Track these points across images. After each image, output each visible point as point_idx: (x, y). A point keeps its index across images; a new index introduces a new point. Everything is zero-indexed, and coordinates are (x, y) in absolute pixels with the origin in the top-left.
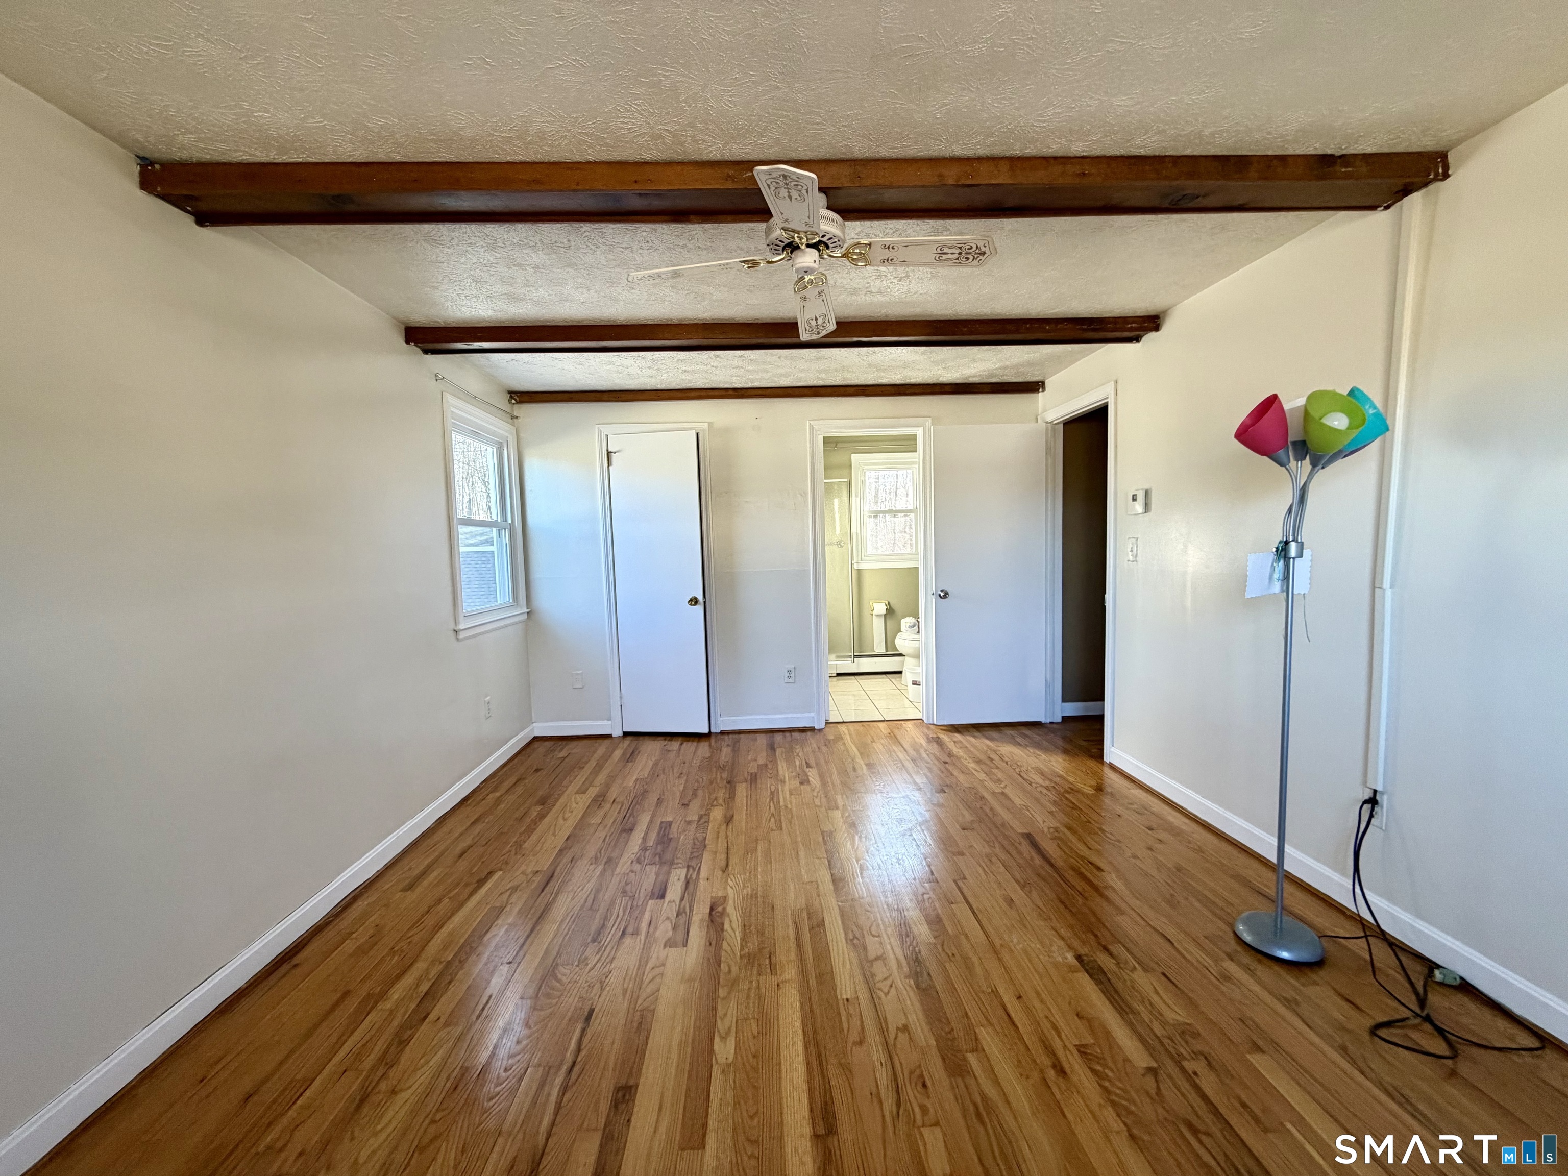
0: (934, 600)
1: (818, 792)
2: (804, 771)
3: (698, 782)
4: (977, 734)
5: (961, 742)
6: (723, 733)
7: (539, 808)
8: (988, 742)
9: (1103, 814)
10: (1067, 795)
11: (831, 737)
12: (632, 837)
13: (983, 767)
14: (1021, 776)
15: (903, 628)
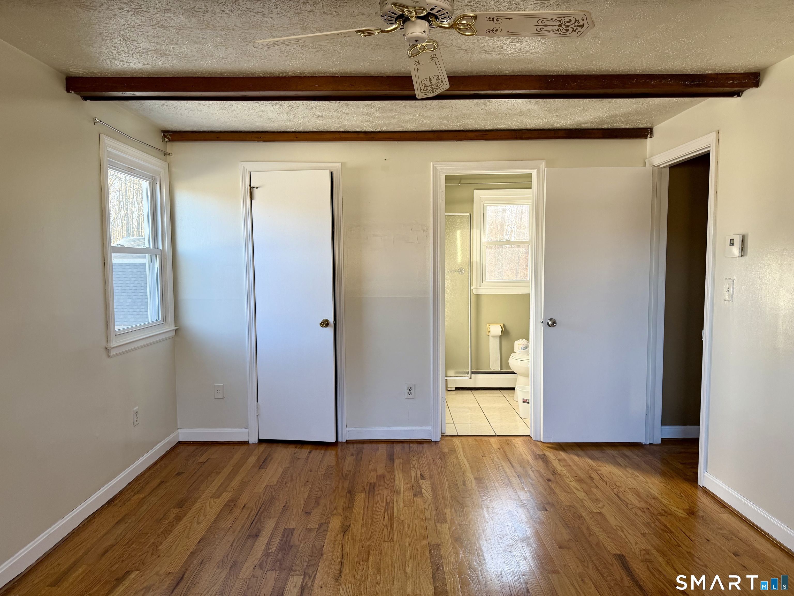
0: (542, 327)
1: (429, 505)
2: (418, 483)
3: (322, 491)
4: (580, 452)
5: (565, 460)
6: (348, 442)
7: (176, 511)
8: (590, 461)
9: (693, 538)
10: (660, 517)
11: (446, 450)
12: (257, 543)
13: (584, 486)
14: (618, 497)
15: (516, 349)
